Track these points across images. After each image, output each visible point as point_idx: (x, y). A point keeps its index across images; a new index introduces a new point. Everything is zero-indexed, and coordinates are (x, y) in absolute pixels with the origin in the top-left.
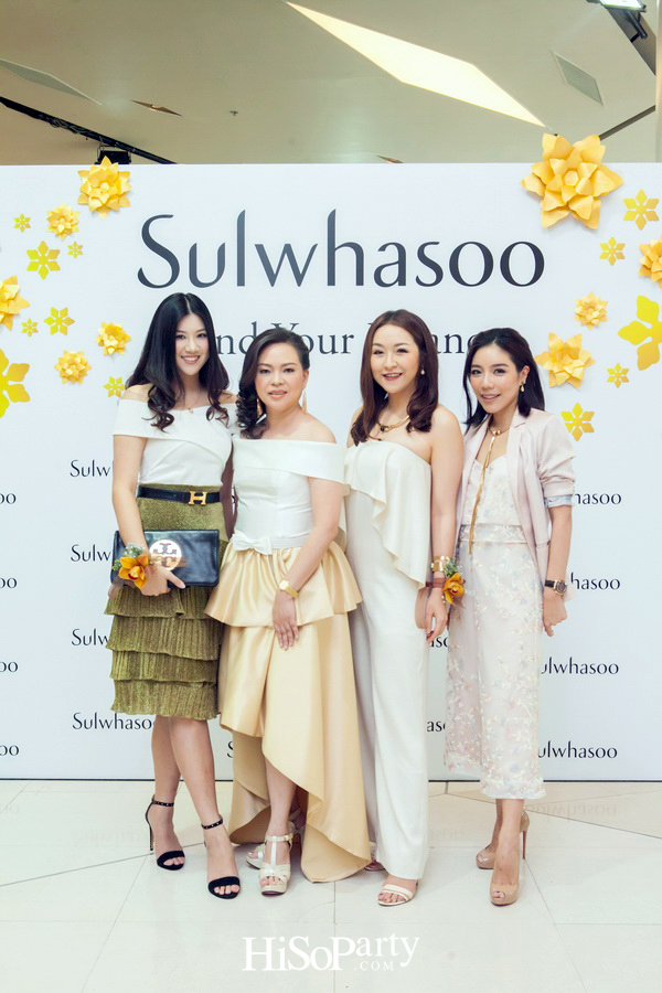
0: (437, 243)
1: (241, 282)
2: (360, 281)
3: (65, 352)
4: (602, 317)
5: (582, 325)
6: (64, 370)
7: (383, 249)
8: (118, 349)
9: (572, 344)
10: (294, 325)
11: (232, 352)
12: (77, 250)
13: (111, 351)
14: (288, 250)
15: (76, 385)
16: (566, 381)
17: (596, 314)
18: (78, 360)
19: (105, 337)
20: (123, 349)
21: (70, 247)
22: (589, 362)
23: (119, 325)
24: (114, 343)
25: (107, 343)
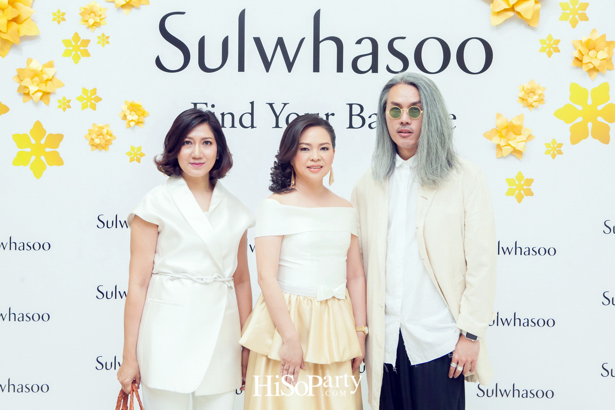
0: (404, 38)
1: (241, 68)
2: (340, 69)
3: (94, 125)
4: (541, 100)
5: (524, 107)
6: (92, 140)
7: (359, 42)
8: (138, 123)
9: (515, 122)
10: (285, 104)
11: (233, 126)
12: (105, 39)
13: (132, 124)
14: (280, 42)
15: (103, 152)
16: (511, 153)
17: (536, 98)
18: (105, 131)
19: (128, 112)
20: (142, 123)
21: (99, 37)
22: (530, 137)
23: (138, 103)
24: (135, 117)
25: (129, 117)
